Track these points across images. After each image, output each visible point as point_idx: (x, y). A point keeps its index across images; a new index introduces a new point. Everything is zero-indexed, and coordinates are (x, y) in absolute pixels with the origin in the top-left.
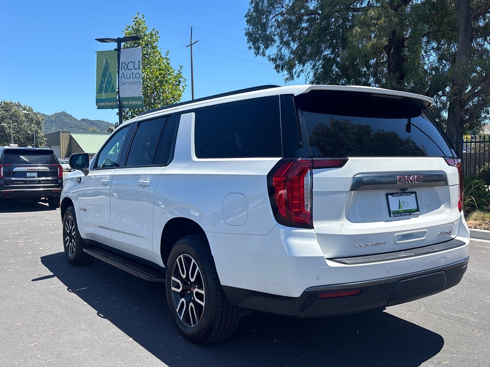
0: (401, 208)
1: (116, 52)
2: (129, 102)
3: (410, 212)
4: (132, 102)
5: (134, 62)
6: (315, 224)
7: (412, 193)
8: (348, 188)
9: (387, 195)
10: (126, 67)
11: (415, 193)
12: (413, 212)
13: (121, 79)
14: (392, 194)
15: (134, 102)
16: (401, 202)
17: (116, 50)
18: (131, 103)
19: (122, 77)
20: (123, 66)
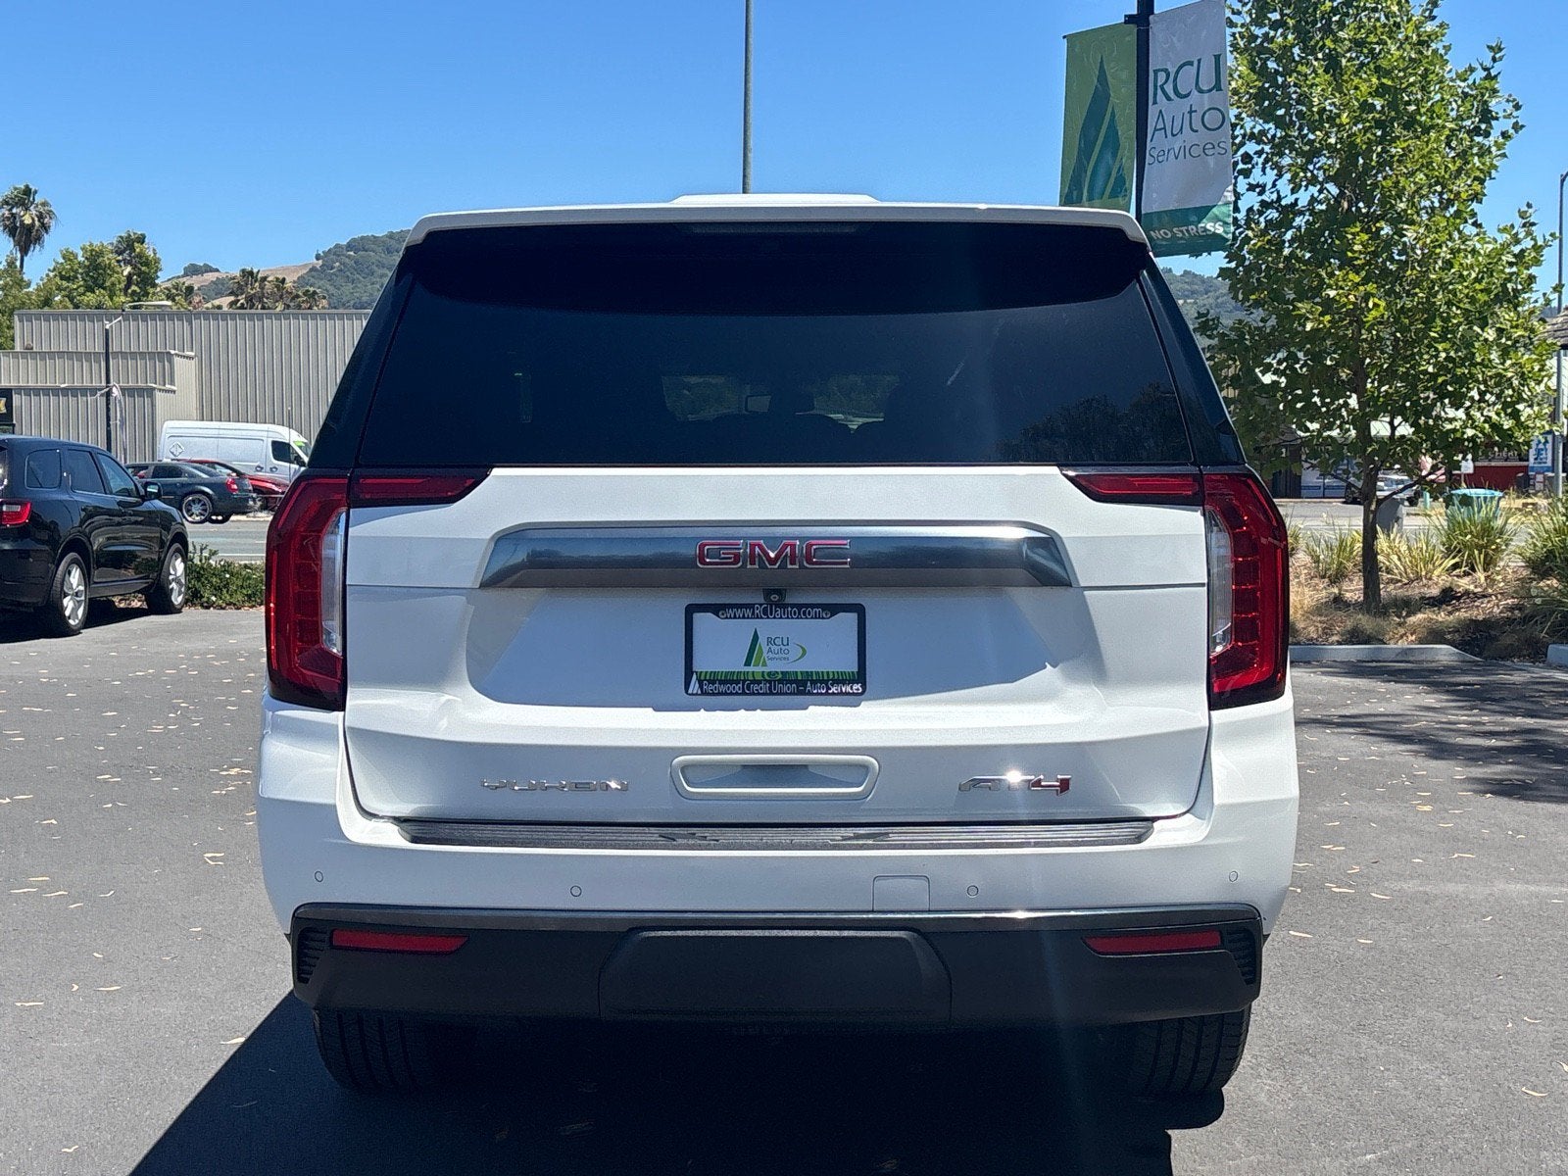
0: (757, 665)
1: (1133, 28)
2: (1175, 230)
3: (803, 683)
4: (1184, 229)
5: (1199, 61)
6: (355, 698)
7: (833, 609)
8: (471, 579)
9: (691, 610)
10: (1169, 88)
11: (860, 610)
12: (822, 681)
13: (1151, 141)
14: (716, 609)
15: (1190, 227)
16: (762, 641)
17: (1130, 19)
18: (1182, 231)
19: (1156, 130)
20: (1159, 84)
